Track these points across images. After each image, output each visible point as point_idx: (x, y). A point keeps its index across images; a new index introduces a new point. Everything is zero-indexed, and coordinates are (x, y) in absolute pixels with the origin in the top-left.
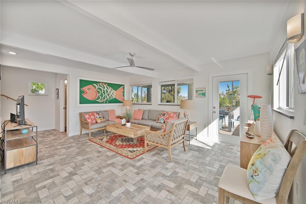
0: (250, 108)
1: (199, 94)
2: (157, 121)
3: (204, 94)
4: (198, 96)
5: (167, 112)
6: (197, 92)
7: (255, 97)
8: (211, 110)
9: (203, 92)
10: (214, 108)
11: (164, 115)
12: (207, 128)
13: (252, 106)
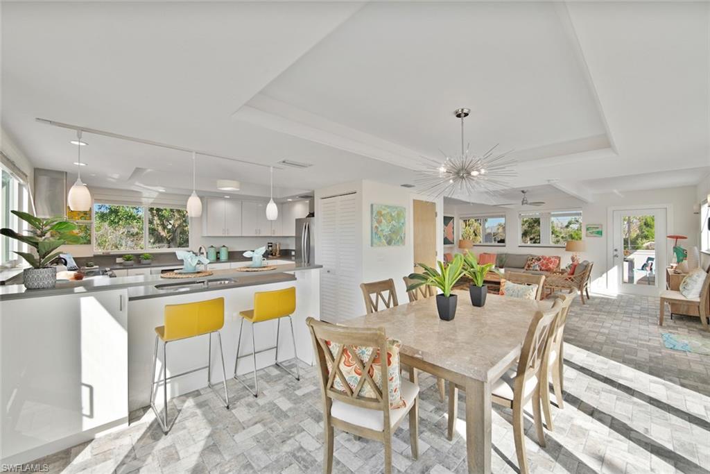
0: (672, 250)
1: (591, 233)
2: (526, 268)
3: (600, 233)
4: (590, 234)
5: (543, 257)
6: (587, 229)
7: (677, 238)
8: (611, 253)
9: (597, 230)
10: (616, 250)
11: (540, 260)
12: (605, 275)
13: (674, 248)
